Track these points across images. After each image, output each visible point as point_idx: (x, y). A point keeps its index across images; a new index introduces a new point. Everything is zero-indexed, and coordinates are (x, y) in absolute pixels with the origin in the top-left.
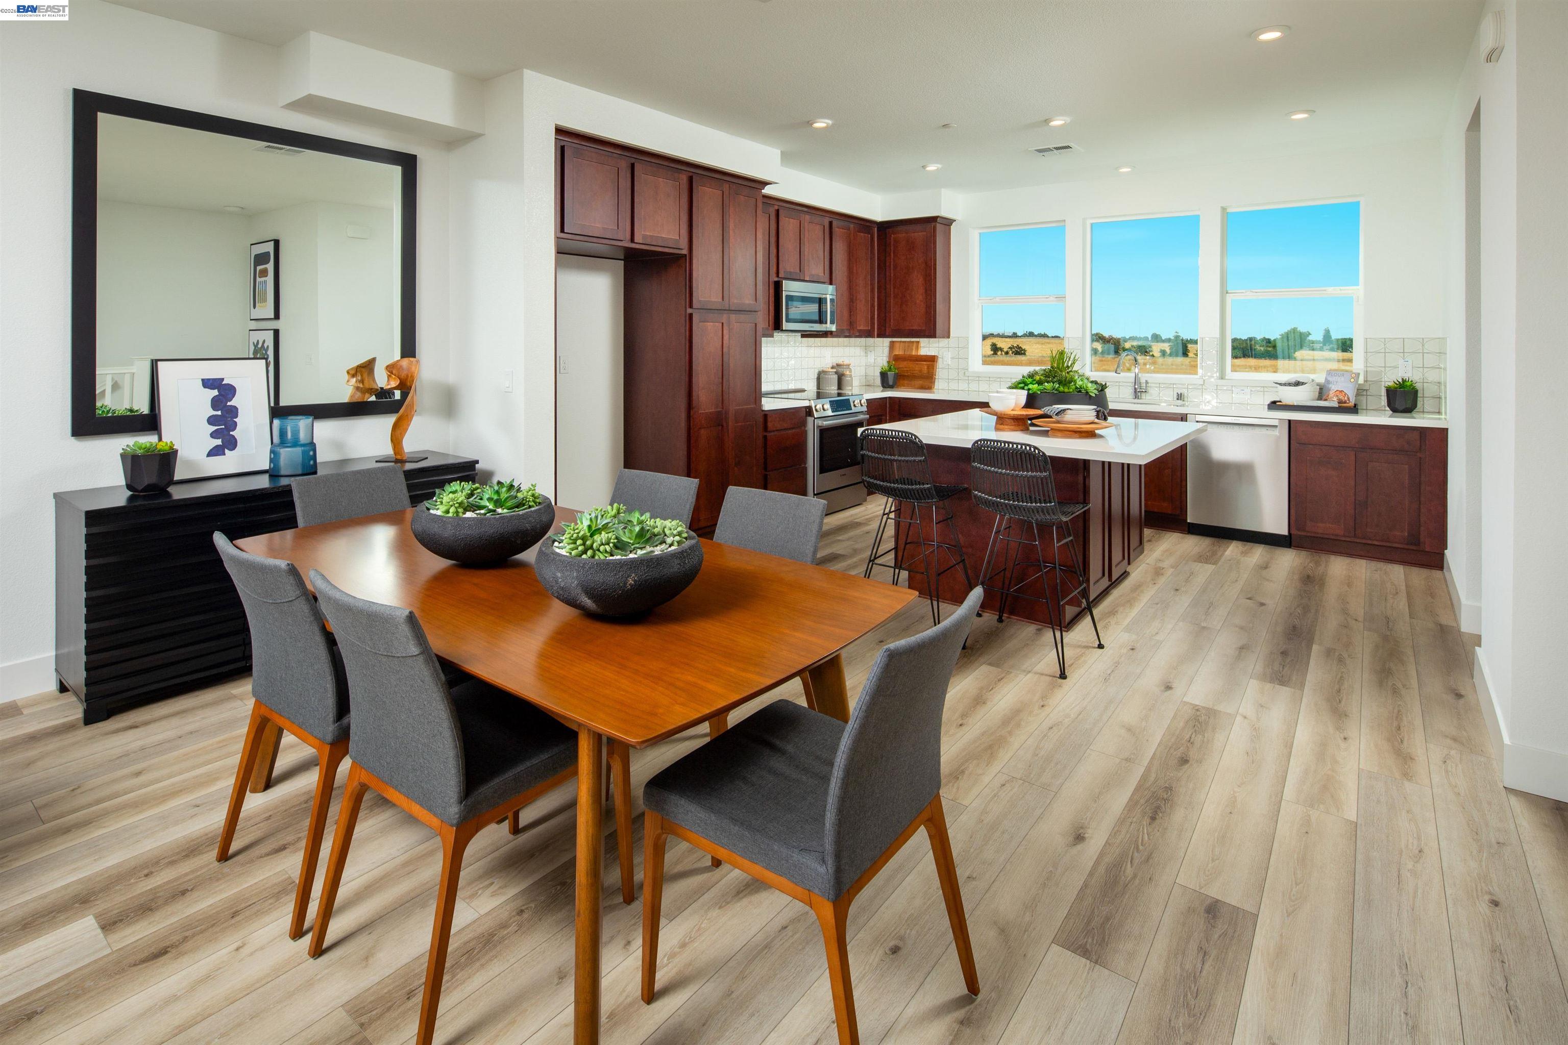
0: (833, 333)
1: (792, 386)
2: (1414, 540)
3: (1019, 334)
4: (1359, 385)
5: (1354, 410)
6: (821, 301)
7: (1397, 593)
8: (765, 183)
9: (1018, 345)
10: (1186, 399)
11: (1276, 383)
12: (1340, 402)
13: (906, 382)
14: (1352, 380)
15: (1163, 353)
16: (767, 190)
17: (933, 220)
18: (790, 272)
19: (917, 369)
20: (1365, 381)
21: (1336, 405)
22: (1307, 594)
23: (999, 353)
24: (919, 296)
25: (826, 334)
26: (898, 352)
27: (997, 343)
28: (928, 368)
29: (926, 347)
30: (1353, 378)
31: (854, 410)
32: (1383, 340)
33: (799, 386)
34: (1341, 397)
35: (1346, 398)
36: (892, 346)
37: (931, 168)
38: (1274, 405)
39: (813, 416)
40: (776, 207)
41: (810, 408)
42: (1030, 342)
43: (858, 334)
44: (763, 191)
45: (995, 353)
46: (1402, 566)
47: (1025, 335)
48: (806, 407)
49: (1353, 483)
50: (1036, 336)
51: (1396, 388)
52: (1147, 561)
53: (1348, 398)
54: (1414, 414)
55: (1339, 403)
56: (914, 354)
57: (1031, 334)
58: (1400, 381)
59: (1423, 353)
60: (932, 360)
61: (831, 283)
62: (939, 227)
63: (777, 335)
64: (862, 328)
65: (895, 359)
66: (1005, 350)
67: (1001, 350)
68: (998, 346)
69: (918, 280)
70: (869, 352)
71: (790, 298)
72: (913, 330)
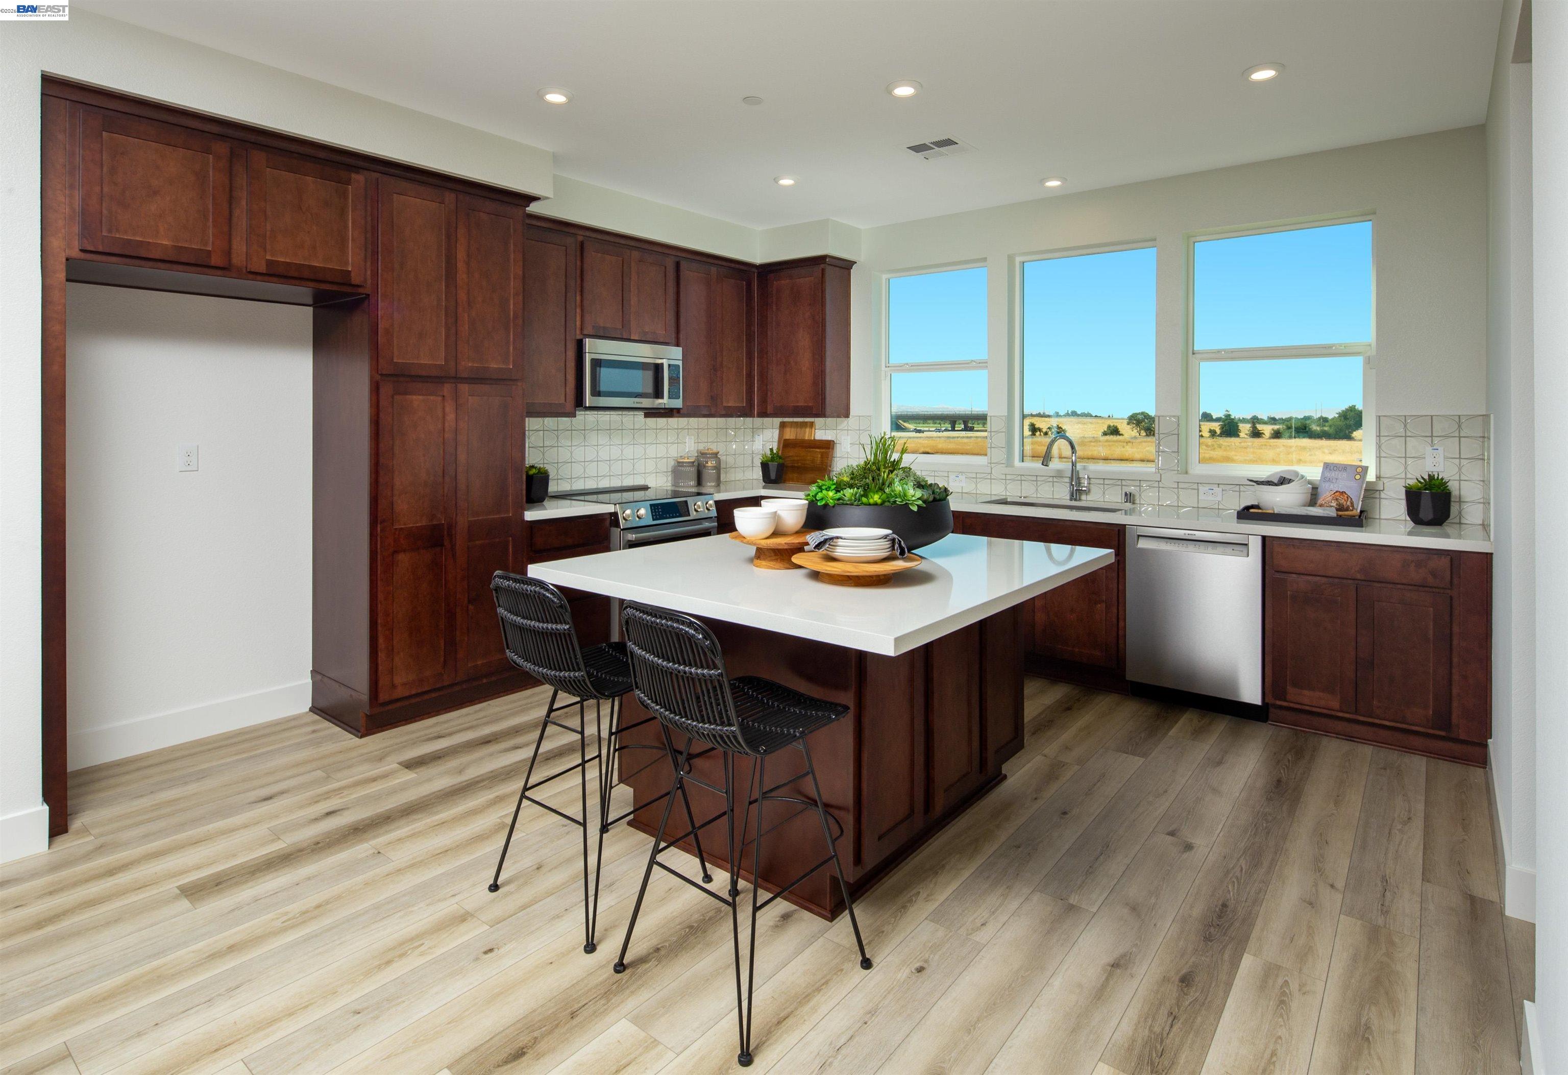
0: (682, 412)
1: (628, 482)
2: (1443, 720)
3: (1062, 413)
4: (1368, 483)
5: (1359, 521)
6: (658, 368)
7: (1409, 819)
8: (535, 199)
9: (1058, 426)
10: (1137, 501)
11: (1251, 481)
12: (1340, 508)
13: (795, 475)
14: (1358, 477)
15: (1213, 433)
16: (533, 208)
17: (820, 260)
18: (604, 328)
19: (809, 458)
20: (1377, 477)
21: (1332, 513)
22: (1267, 822)
23: (1038, 433)
24: (805, 362)
25: (669, 413)
26: (790, 434)
27: (1035, 423)
28: (822, 457)
29: (822, 430)
30: (1358, 473)
31: (693, 515)
32: (1457, 419)
33: (639, 482)
34: (1342, 501)
35: (1349, 503)
36: (784, 427)
37: (786, 182)
38: (1248, 514)
39: (620, 527)
40: (580, 238)
41: (615, 515)
42: (1071, 421)
43: (724, 412)
44: (527, 209)
45: (1033, 434)
46: (1425, 759)
47: (1067, 415)
48: (611, 514)
49: (1352, 632)
50: (1078, 415)
51: (1419, 489)
52: (1046, 751)
53: (1352, 503)
54: (1447, 528)
55: (1337, 510)
56: (806, 438)
57: (1074, 414)
58: (1426, 477)
59: (1460, 437)
60: (828, 446)
61: (678, 345)
62: (829, 271)
63: (581, 415)
64: (731, 404)
65: (786, 444)
66: (1044, 430)
67: (1040, 430)
68: (1037, 426)
69: (805, 340)
70: (756, 436)
71: (597, 364)
72: (798, 406)
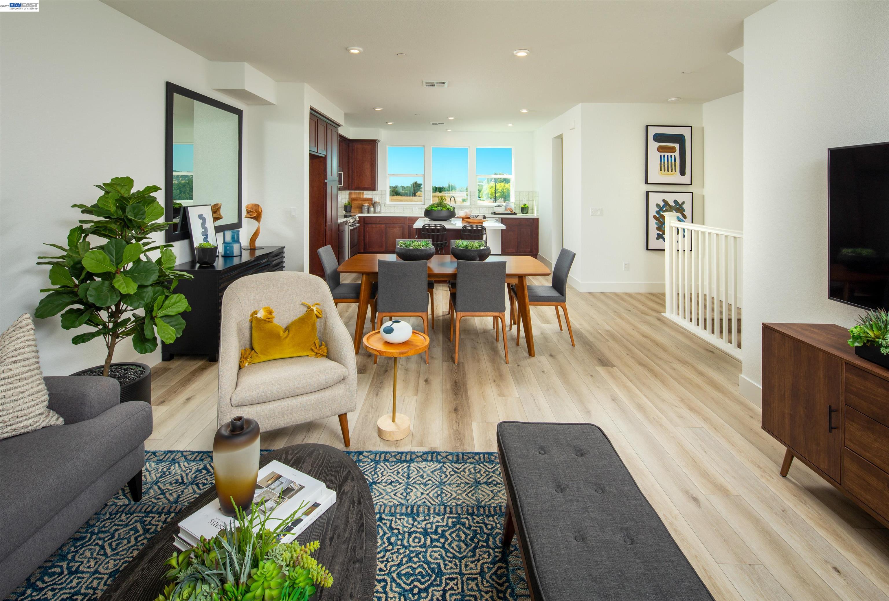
8: (339, 126)
13: (357, 210)
17: (374, 141)
19: (363, 204)
28: (368, 203)
29: (367, 194)
34: (510, 210)
36: (350, 194)
38: (494, 213)
39: (348, 225)
49: (517, 236)
53: (513, 210)
56: (361, 197)
58: (524, 204)
59: (528, 196)
60: (370, 200)
62: (376, 144)
65: (352, 199)
69: (368, 166)
72: (365, 187)
